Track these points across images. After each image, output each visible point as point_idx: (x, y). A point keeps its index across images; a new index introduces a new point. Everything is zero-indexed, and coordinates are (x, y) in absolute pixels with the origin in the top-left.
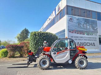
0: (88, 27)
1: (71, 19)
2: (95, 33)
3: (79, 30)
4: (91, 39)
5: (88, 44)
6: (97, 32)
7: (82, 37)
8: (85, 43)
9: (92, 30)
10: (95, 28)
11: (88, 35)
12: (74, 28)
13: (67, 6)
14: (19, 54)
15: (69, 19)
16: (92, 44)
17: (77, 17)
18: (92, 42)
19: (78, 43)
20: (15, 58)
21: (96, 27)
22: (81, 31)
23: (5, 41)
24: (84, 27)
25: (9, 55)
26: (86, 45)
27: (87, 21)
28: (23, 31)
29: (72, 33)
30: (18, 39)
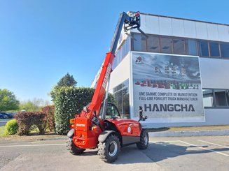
0: (178, 72)
1: (139, 59)
2: (193, 85)
3: (156, 79)
4: (183, 97)
5: (178, 108)
6: (200, 82)
7: (163, 94)
8: (170, 107)
9: (186, 78)
10: (195, 75)
11: (178, 89)
12: (145, 77)
13: (132, 34)
14: (37, 129)
15: (136, 59)
16: (186, 107)
17: (153, 54)
18: (188, 103)
19: (155, 105)
20: (30, 135)
21: (195, 72)
22: (161, 81)
23: (29, 102)
24: (168, 72)
25: (19, 131)
26: (172, 110)
27: (175, 61)
28: (63, 79)
29: (142, 85)
30: (53, 97)
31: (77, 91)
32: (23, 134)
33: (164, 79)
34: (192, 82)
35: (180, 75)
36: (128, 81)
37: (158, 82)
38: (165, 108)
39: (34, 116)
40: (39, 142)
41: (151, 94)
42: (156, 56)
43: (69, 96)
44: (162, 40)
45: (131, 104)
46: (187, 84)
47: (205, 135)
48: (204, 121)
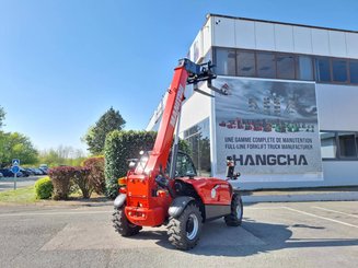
0: (283, 107)
1: (225, 87)
2: (306, 126)
3: (250, 117)
4: (291, 144)
5: (282, 160)
6: (316, 121)
7: (260, 140)
8: (271, 158)
9: (296, 115)
10: (308, 110)
11: (284, 131)
12: (234, 114)
13: (214, 49)
14: (80, 190)
15: (220, 88)
16: (295, 159)
18: (298, 153)
19: (249, 157)
21: (309, 107)
22: (258, 120)
23: (52, 152)
24: (269, 107)
26: (274, 164)
27: (278, 90)
28: (104, 117)
29: (230, 127)
30: (90, 144)
33: (262, 117)
34: (304, 122)
35: (287, 111)
37: (254, 122)
38: (264, 160)
41: (243, 140)
42: (250, 83)
44: (260, 57)
46: (297, 125)
47: (322, 201)
48: (322, 179)
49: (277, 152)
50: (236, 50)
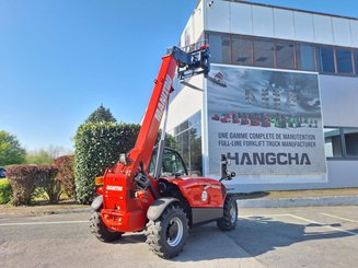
0: (283, 100)
1: (219, 76)
2: (309, 120)
3: (245, 111)
4: (293, 141)
5: (283, 159)
6: (319, 116)
7: (258, 136)
8: (270, 157)
9: (297, 109)
10: (311, 103)
11: (284, 126)
12: (229, 107)
13: (207, 34)
14: (45, 194)
16: (296, 158)
17: (242, 68)
18: (300, 151)
19: (246, 155)
20: (33, 205)
21: (311, 100)
22: (256, 114)
23: (42, 152)
24: (267, 99)
26: (274, 163)
27: (278, 81)
28: (94, 115)
29: (224, 121)
31: (113, 130)
32: (20, 202)
33: (260, 110)
34: (310, 116)
35: (287, 105)
36: (199, 114)
37: (250, 116)
38: (262, 159)
39: (38, 172)
40: (47, 216)
41: (239, 135)
42: (247, 72)
43: (98, 138)
44: (257, 44)
45: (205, 152)
46: (298, 120)
47: (329, 205)
48: (327, 181)
49: (277, 150)
50: (231, 35)
